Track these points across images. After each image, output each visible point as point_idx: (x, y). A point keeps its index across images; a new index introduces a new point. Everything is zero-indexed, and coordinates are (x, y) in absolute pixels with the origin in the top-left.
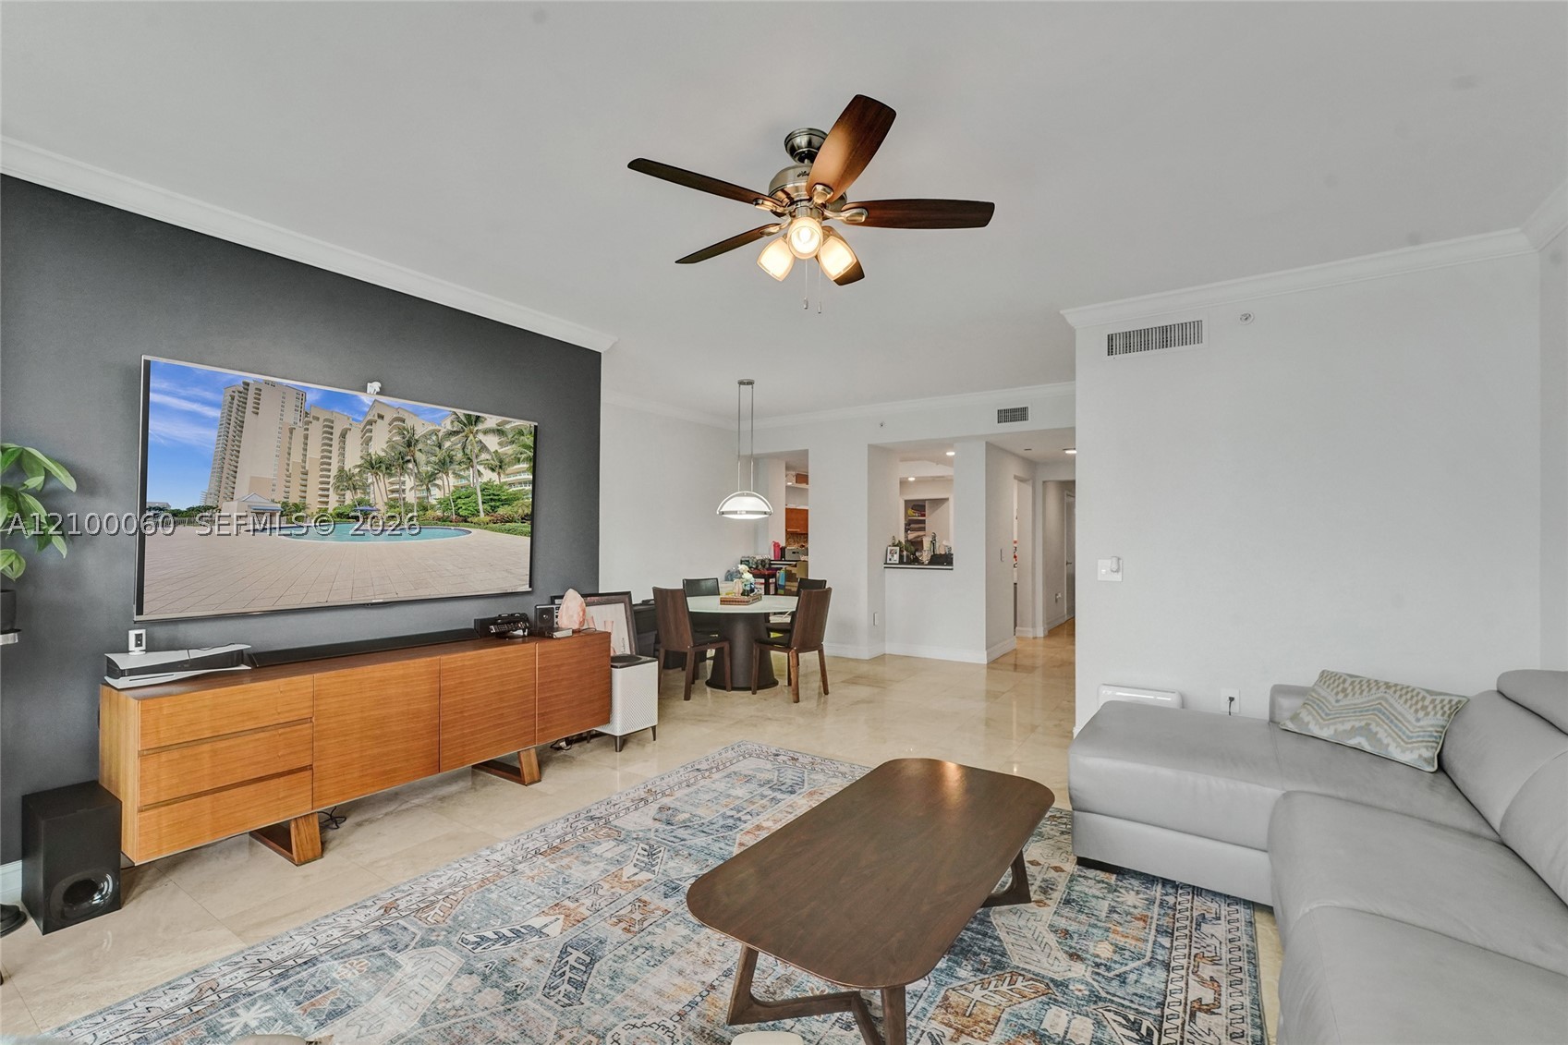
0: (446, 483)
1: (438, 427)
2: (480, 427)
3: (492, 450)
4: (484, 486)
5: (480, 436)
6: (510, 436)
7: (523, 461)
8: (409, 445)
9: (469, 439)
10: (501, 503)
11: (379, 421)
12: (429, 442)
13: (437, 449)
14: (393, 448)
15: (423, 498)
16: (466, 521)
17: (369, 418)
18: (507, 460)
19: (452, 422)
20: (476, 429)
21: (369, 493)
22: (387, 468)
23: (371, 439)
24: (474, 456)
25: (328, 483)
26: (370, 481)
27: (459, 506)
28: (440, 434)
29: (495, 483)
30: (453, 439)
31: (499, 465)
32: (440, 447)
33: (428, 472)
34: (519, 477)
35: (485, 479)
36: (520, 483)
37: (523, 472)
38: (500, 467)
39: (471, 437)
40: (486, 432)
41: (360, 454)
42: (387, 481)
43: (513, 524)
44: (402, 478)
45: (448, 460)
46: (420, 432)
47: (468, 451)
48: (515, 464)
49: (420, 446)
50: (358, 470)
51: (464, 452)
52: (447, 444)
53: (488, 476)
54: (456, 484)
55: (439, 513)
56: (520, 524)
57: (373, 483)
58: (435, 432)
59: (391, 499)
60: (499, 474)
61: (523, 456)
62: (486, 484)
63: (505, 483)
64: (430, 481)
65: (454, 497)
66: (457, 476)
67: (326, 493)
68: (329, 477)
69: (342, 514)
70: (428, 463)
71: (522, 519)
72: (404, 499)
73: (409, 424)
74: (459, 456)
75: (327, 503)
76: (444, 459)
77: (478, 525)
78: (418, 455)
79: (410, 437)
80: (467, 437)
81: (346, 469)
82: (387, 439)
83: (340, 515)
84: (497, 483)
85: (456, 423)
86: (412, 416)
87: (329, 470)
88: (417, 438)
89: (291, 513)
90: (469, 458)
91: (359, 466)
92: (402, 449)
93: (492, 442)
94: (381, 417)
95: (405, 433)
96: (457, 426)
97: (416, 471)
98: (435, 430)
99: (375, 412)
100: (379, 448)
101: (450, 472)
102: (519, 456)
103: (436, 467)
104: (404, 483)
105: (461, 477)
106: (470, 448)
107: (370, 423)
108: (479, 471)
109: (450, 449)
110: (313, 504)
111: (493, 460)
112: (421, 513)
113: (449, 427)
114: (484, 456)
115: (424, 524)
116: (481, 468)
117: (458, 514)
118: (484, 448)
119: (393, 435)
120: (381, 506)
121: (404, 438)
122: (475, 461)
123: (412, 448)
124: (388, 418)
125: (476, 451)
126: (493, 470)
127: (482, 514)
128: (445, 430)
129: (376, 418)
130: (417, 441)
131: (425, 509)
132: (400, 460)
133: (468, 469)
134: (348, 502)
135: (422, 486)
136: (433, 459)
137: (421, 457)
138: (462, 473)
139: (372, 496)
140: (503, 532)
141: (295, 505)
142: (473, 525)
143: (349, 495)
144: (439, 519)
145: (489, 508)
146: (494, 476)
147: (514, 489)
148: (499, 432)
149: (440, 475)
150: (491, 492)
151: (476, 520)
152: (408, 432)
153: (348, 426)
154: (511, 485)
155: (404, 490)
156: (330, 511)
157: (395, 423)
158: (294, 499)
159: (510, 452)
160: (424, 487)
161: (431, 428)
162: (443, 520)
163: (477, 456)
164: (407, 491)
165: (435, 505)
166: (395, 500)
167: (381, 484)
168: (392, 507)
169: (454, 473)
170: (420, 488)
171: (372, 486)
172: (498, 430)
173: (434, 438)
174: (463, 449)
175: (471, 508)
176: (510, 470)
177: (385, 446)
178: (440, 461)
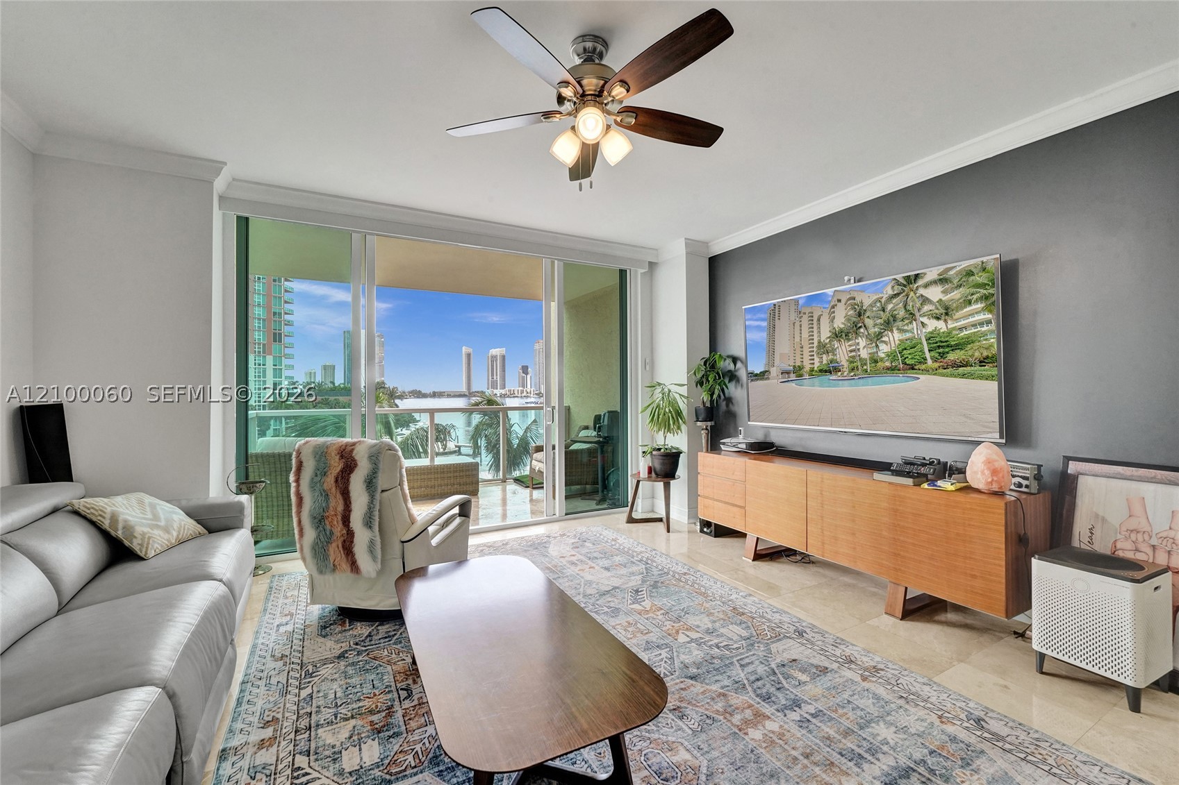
0: (891, 339)
1: (881, 295)
2: (920, 282)
3: (935, 299)
4: (928, 336)
5: (922, 291)
6: (955, 281)
7: (976, 301)
8: (860, 315)
9: (910, 297)
10: (951, 349)
11: (839, 304)
12: (874, 309)
13: (882, 313)
14: (849, 320)
15: (874, 353)
16: (913, 369)
17: (832, 304)
18: (955, 305)
19: (893, 287)
20: (916, 285)
21: (836, 355)
22: (846, 336)
23: (834, 318)
24: (916, 310)
25: (813, 351)
26: (836, 346)
27: (906, 356)
28: (883, 300)
29: (941, 331)
30: (894, 301)
31: (946, 312)
32: (884, 311)
33: (875, 332)
34: (971, 320)
35: (930, 329)
36: (973, 326)
37: (976, 313)
38: (947, 314)
39: (912, 294)
40: (926, 286)
41: (829, 329)
42: (847, 344)
43: (968, 369)
44: (857, 341)
45: (891, 319)
46: (867, 303)
47: (909, 308)
48: (965, 307)
49: (868, 314)
50: (828, 340)
51: (906, 309)
52: (890, 307)
53: (932, 325)
54: (901, 338)
55: (888, 364)
56: (978, 368)
57: (838, 347)
58: (879, 300)
59: (851, 357)
60: (946, 321)
61: (975, 297)
62: (931, 333)
63: (954, 329)
64: (878, 340)
65: (900, 349)
66: (901, 331)
67: (812, 358)
68: (813, 347)
69: (822, 370)
70: (875, 325)
71: (981, 362)
72: (859, 356)
73: (858, 300)
74: (902, 313)
75: (813, 364)
76: (888, 319)
77: (927, 371)
78: (867, 321)
79: (860, 309)
80: (907, 296)
81: (822, 341)
82: (845, 315)
83: (821, 371)
84: (944, 329)
85: (896, 287)
86: (859, 293)
87: (813, 343)
88: (864, 308)
89: (798, 371)
90: (911, 314)
91: (829, 337)
92: (855, 319)
93: (935, 293)
94: (839, 301)
95: (856, 307)
96: (897, 289)
97: (866, 333)
98: (878, 298)
99: (835, 299)
100: (840, 323)
101: (894, 329)
102: (970, 297)
103: (882, 327)
104: (858, 344)
105: (906, 331)
106: (911, 304)
107: (833, 307)
108: (922, 323)
109: (893, 310)
110: (807, 367)
111: (938, 309)
112: (873, 365)
113: (890, 292)
114: (926, 308)
115: (876, 373)
116: (925, 320)
117: (905, 364)
118: (925, 300)
119: (848, 312)
120: (845, 363)
121: (855, 311)
122: (917, 314)
123: (862, 317)
124: (843, 301)
125: (918, 305)
126: (938, 318)
127: (929, 361)
128: (887, 296)
129: (836, 302)
130: (865, 310)
131: (876, 362)
132: (855, 328)
133: (911, 323)
134: (825, 362)
135: (871, 344)
136: (879, 321)
137: (869, 322)
138: (906, 328)
139: (838, 356)
140: (955, 377)
141: (799, 366)
142: (921, 372)
143: (824, 356)
144: (888, 369)
145: (937, 355)
146: (941, 325)
147: (967, 333)
148: (942, 280)
149: (886, 332)
150: (937, 339)
151: (923, 367)
152: (858, 306)
153: (821, 313)
154: (961, 329)
155: (859, 349)
156: (816, 369)
157: (849, 302)
158: (798, 364)
159: (958, 296)
160: (874, 344)
161: (875, 297)
162: (892, 369)
163: (919, 310)
164: (861, 350)
165: (884, 358)
166: (853, 357)
167: (843, 347)
168: (851, 362)
169: (898, 329)
170: (870, 346)
171: (837, 350)
172: (940, 280)
173: (878, 304)
174: (905, 307)
175: (917, 357)
176: (958, 315)
177: (843, 320)
178: (885, 322)
